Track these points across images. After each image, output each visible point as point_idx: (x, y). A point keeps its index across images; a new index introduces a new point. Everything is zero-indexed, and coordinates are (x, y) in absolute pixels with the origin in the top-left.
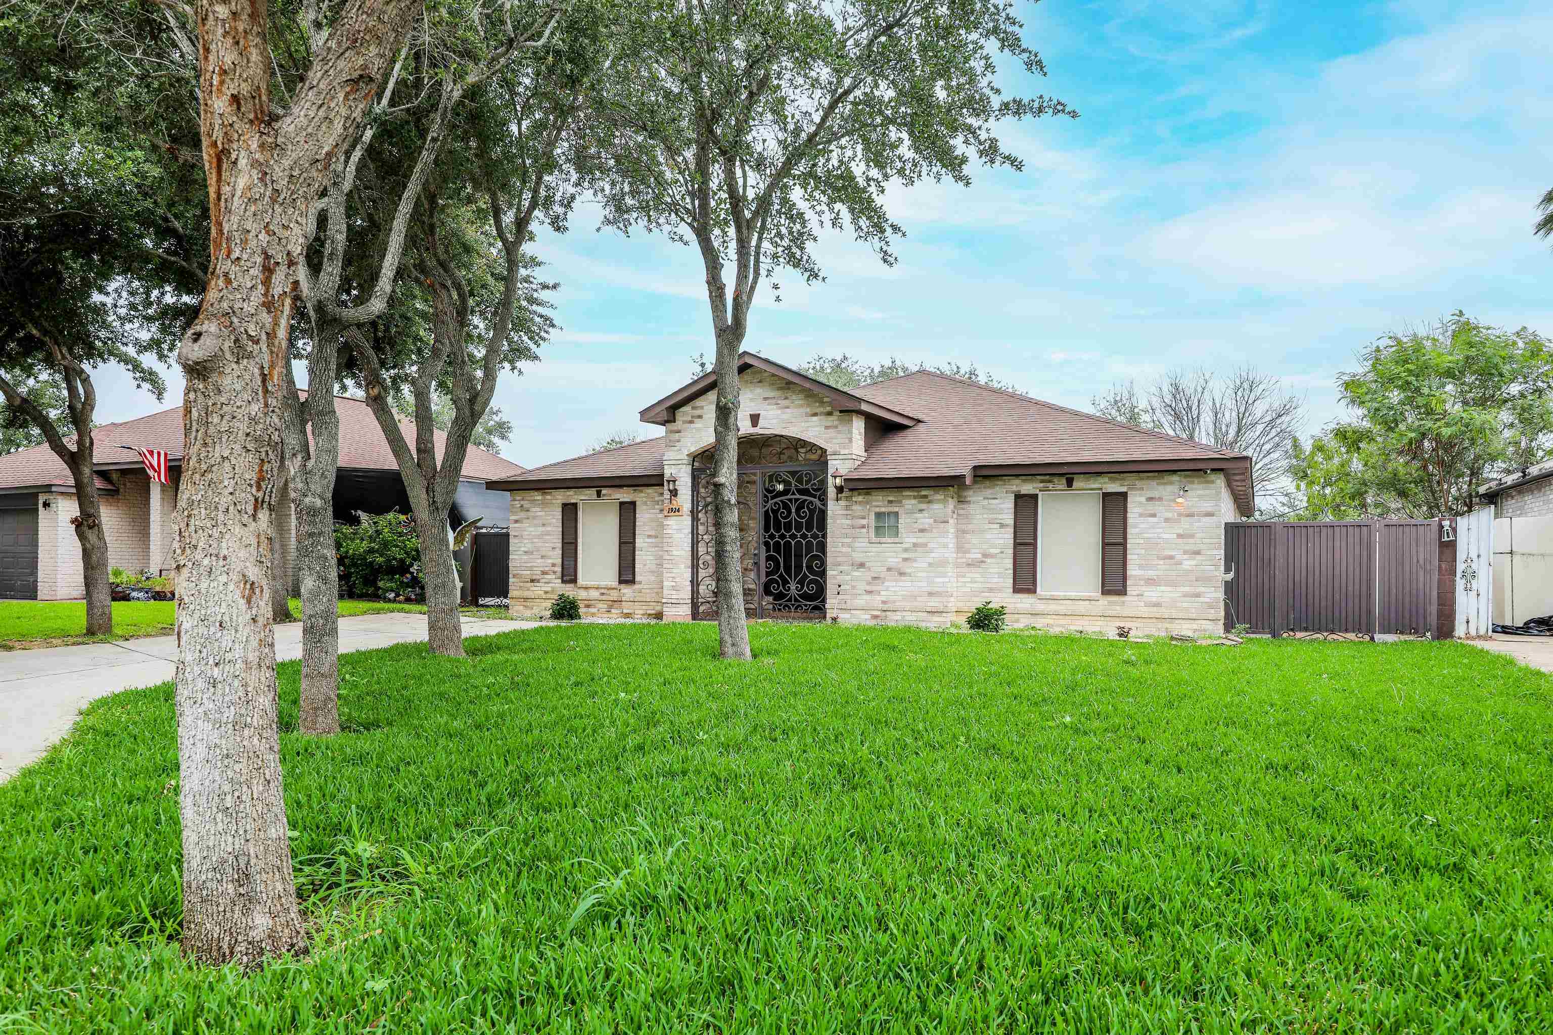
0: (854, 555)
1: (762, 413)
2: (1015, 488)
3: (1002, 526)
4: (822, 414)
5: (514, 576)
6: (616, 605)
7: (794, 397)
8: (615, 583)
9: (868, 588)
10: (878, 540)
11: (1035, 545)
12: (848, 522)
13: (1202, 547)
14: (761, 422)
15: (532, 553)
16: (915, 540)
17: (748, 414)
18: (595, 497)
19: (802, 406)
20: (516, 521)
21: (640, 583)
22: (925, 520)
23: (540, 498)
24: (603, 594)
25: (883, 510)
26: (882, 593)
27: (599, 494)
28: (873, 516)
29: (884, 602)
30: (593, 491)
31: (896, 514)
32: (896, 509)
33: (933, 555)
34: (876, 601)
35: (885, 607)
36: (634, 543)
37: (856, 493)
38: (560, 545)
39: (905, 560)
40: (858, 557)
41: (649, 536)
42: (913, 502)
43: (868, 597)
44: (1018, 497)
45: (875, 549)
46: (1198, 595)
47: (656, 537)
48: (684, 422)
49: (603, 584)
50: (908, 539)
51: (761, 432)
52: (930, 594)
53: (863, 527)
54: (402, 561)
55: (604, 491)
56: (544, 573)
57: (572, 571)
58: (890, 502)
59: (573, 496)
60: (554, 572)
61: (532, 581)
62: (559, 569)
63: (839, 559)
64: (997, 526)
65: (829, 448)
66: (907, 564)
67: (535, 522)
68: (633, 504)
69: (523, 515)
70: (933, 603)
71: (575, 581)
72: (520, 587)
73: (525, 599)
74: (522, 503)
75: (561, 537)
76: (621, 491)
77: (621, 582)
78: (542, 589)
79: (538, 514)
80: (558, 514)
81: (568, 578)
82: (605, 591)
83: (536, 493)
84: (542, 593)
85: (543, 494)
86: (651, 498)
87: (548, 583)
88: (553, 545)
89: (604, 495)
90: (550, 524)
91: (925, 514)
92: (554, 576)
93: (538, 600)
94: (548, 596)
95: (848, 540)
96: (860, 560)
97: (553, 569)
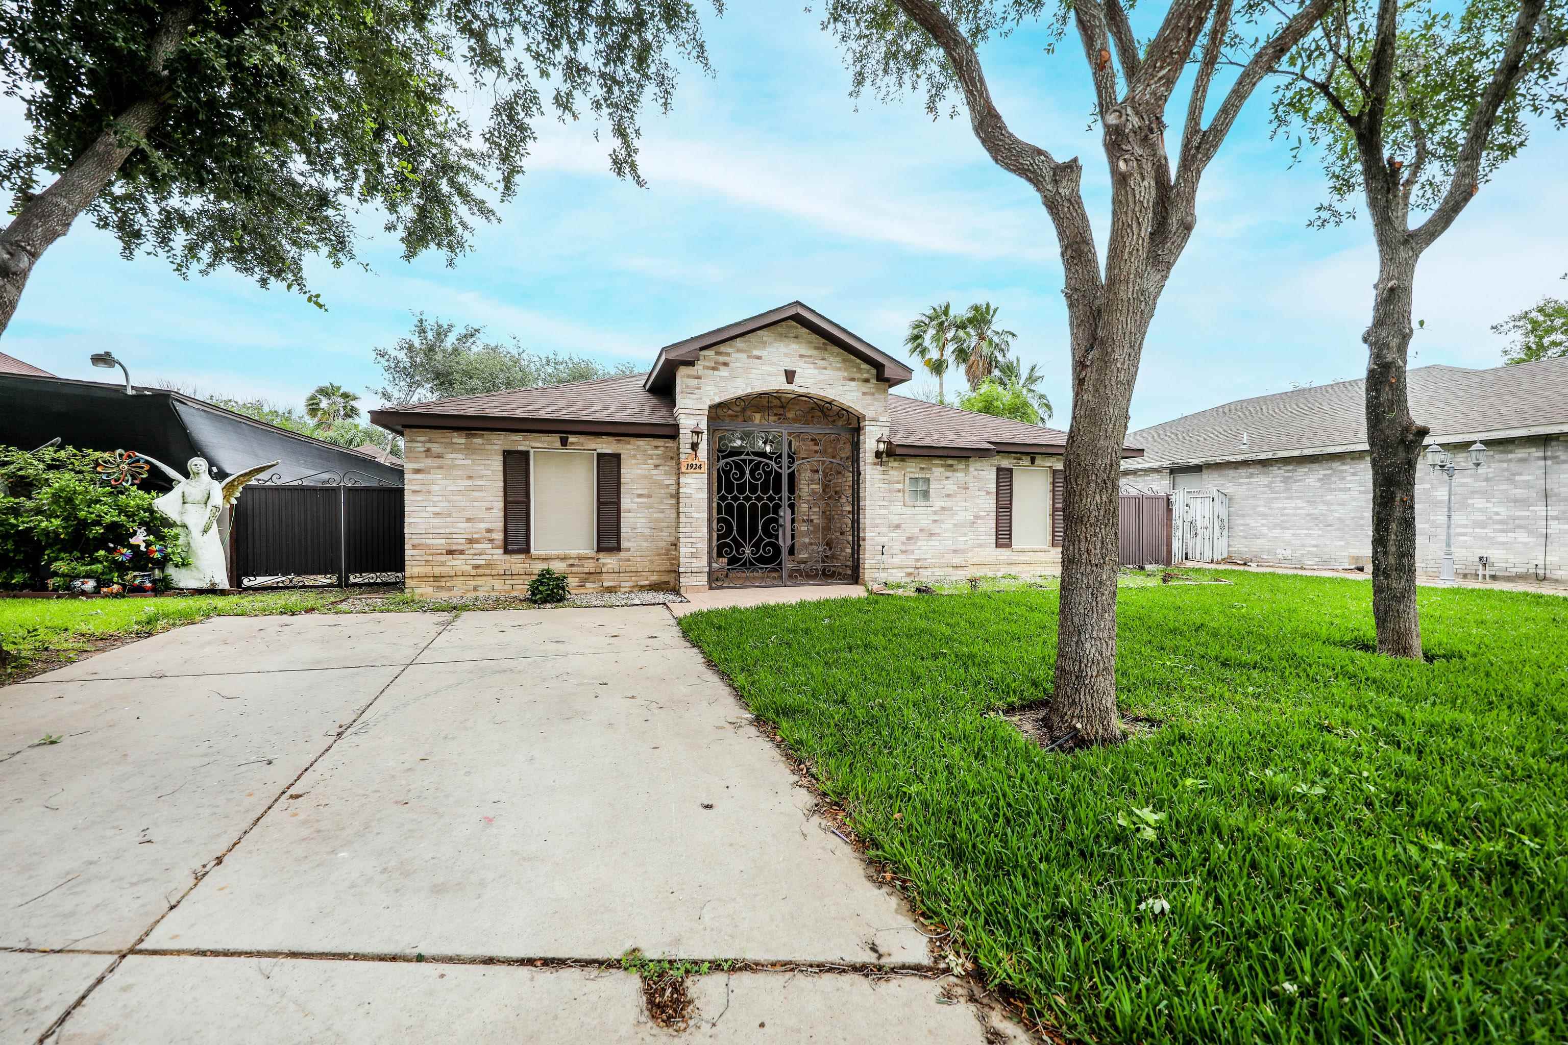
0: (891, 517)
1: (798, 370)
2: (996, 463)
3: (988, 493)
4: (858, 380)
5: (414, 547)
6: (592, 578)
7: (831, 359)
8: (591, 553)
9: (903, 548)
10: (911, 503)
11: (1011, 509)
12: (886, 486)
14: (797, 380)
15: (449, 514)
16: (942, 504)
17: (783, 369)
18: (558, 444)
19: (839, 369)
20: (417, 471)
21: (628, 550)
22: (950, 486)
23: (462, 441)
24: (572, 565)
25: (917, 476)
26: (916, 552)
27: (564, 442)
28: (907, 481)
29: (917, 560)
30: (555, 439)
31: (927, 480)
32: (928, 476)
33: (957, 517)
34: (910, 559)
35: (918, 564)
36: (618, 504)
37: (892, 459)
38: (501, 505)
39: (935, 521)
40: (895, 520)
41: (640, 496)
42: (942, 469)
43: (903, 556)
44: (999, 470)
45: (909, 512)
47: (649, 496)
48: (706, 368)
49: (574, 553)
50: (937, 502)
51: (797, 389)
52: (955, 551)
53: (899, 491)
54: (113, 527)
55: (571, 439)
56: (471, 541)
57: (521, 538)
58: (922, 469)
59: (519, 442)
60: (491, 540)
61: (450, 552)
62: (500, 536)
63: (877, 521)
64: (985, 493)
65: (869, 413)
66: (934, 525)
67: (455, 472)
68: (617, 457)
69: (429, 462)
70: (958, 559)
71: (526, 550)
72: (427, 561)
73: (436, 578)
74: (428, 445)
75: (502, 494)
76: (599, 439)
77: (600, 550)
78: (469, 562)
79: (458, 462)
80: (496, 465)
81: (515, 547)
82: (576, 562)
83: (455, 434)
84: (470, 568)
85: (467, 436)
86: (650, 452)
87: (480, 554)
88: (488, 505)
89: (572, 444)
90: (481, 477)
91: (950, 481)
92: (490, 546)
93: (462, 578)
94: (480, 571)
95: (885, 503)
96: (896, 522)
97: (488, 535)
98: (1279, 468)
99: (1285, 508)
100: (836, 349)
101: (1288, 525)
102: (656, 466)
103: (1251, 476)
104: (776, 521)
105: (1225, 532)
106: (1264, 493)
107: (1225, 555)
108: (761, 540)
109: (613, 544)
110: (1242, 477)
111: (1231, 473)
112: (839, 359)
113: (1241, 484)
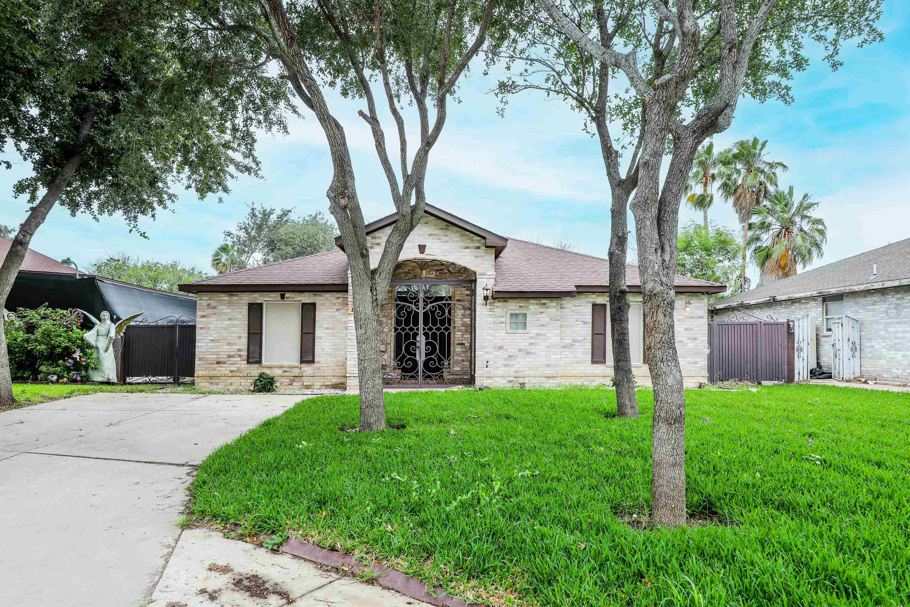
0: (496, 341)
1: (428, 245)
2: (592, 300)
3: (585, 323)
4: (472, 248)
5: (200, 359)
6: (297, 379)
7: (452, 235)
8: (297, 363)
9: (506, 363)
10: (512, 331)
11: (604, 335)
12: (491, 319)
13: (698, 335)
14: (427, 251)
15: (218, 341)
16: (538, 332)
17: (417, 244)
18: (279, 299)
19: (458, 241)
20: (203, 317)
21: (319, 362)
22: (544, 319)
23: (227, 298)
24: (285, 371)
25: (516, 312)
26: (515, 366)
27: (283, 297)
28: (508, 316)
29: (516, 372)
30: (277, 295)
31: (525, 315)
32: (525, 312)
33: (549, 341)
34: (511, 371)
35: (517, 375)
36: (314, 333)
37: (497, 301)
38: (246, 335)
39: (531, 344)
40: (499, 342)
41: (327, 328)
42: (537, 307)
43: (506, 369)
44: (594, 305)
45: (510, 337)
46: (696, 363)
47: (333, 329)
49: (286, 364)
50: (533, 330)
51: (427, 257)
52: (548, 366)
53: (502, 323)
54: (66, 348)
55: (287, 295)
56: (229, 356)
57: (257, 355)
58: (521, 307)
59: (258, 298)
60: (240, 356)
61: (218, 363)
62: (245, 353)
63: (485, 344)
64: (582, 323)
65: (478, 270)
66: (531, 347)
67: (222, 317)
68: (314, 305)
69: (209, 311)
70: (549, 372)
71: (259, 362)
72: (206, 368)
73: (211, 377)
74: (209, 302)
75: (247, 329)
76: (303, 295)
77: (302, 362)
78: (228, 369)
79: (224, 311)
80: (244, 311)
81: (253, 360)
82: (288, 369)
83: (223, 295)
84: (228, 372)
85: (229, 295)
86: (334, 301)
87: (234, 364)
88: (239, 335)
89: (287, 298)
90: (236, 319)
91: (544, 315)
92: (239, 359)
93: (224, 378)
94: (234, 374)
95: (492, 332)
96: (500, 345)
97: (239, 353)
98: (893, 297)
99: (897, 332)
100: (456, 229)
101: (899, 347)
102: (338, 310)
103: (874, 303)
104: (415, 344)
105: (858, 354)
106: (883, 318)
107: (857, 374)
108: (404, 356)
109: (311, 358)
110: (869, 305)
111: (862, 301)
112: (458, 235)
113: (869, 311)
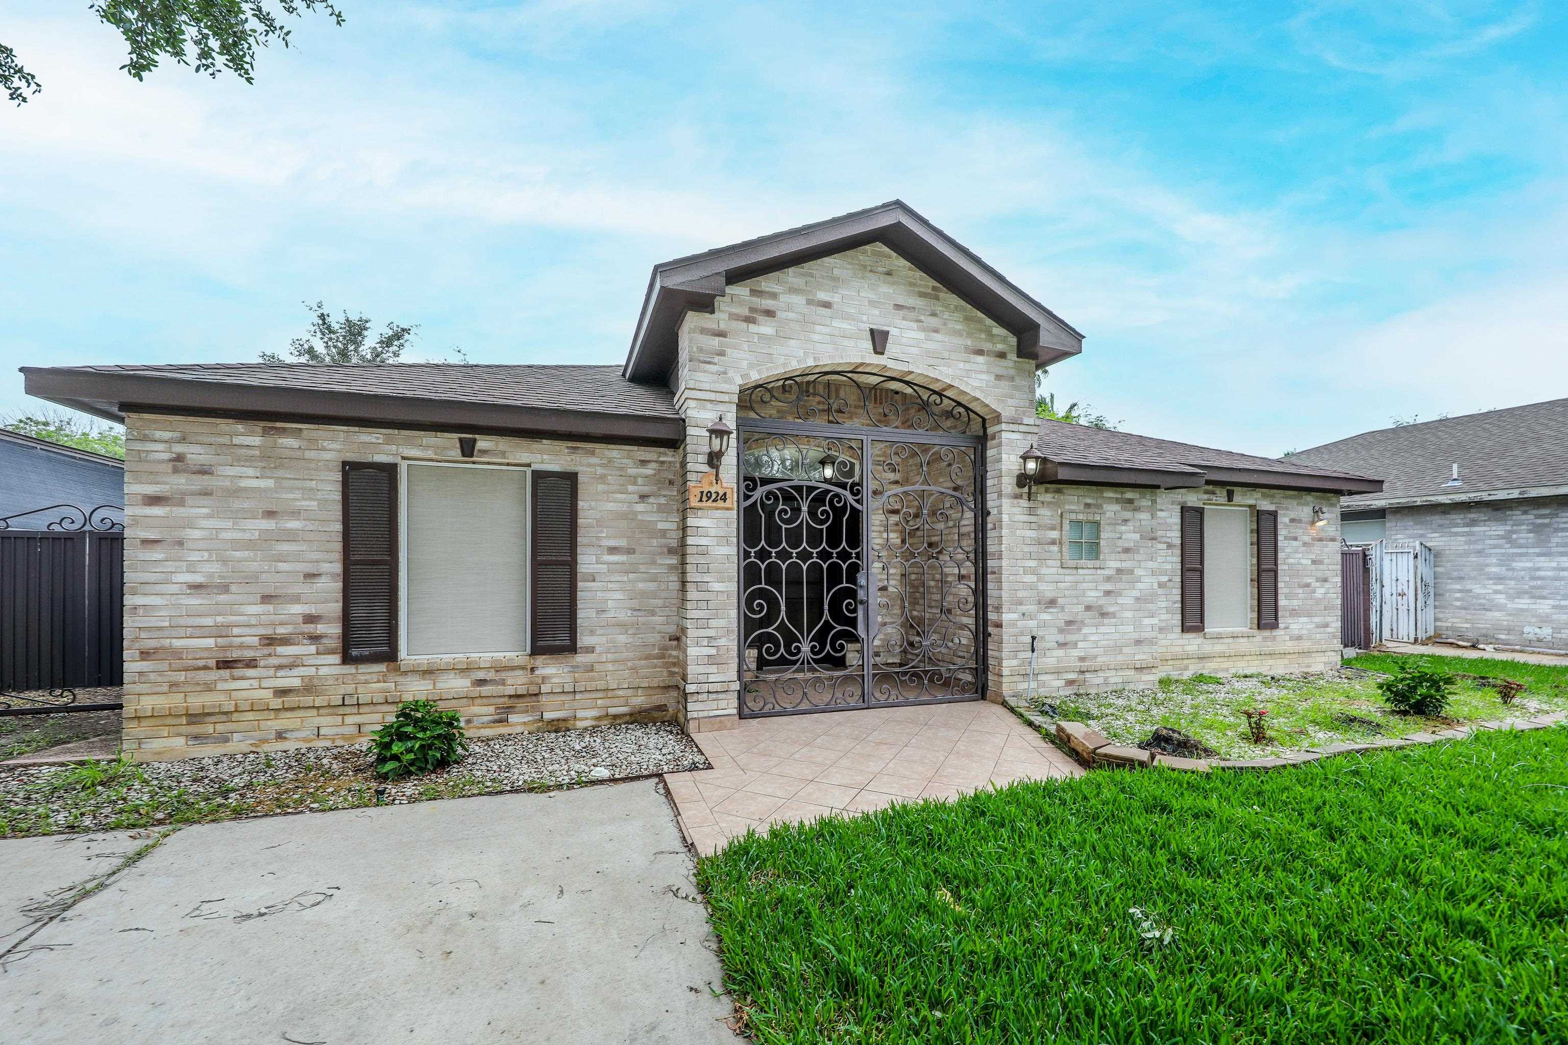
0: (1042, 587)
1: (893, 332)
2: (1180, 499)
3: (1171, 546)
4: (988, 353)
5: (145, 655)
6: (521, 704)
7: (946, 315)
8: (520, 657)
9: (1061, 638)
10: (1072, 563)
11: (1202, 572)
12: (1032, 534)
13: (1328, 573)
14: (890, 348)
15: (225, 588)
16: (1118, 565)
17: (867, 327)
18: (456, 453)
19: (958, 333)
20: (154, 500)
21: (591, 650)
22: (1130, 535)
23: (256, 441)
24: (482, 682)
25: (1081, 517)
26: (1080, 645)
27: (468, 449)
28: (1066, 526)
29: (1082, 659)
30: (452, 440)
31: (1097, 524)
32: (1097, 518)
33: (1139, 585)
34: (1072, 658)
35: (1084, 666)
36: (572, 565)
37: (1046, 488)
38: (338, 568)
39: (1108, 593)
40: (1048, 590)
41: (613, 550)
42: (1117, 507)
43: (1060, 653)
44: (1184, 511)
45: (1069, 578)
46: (1326, 626)
47: (630, 551)
48: (734, 317)
49: (486, 657)
50: (1111, 561)
51: (891, 364)
52: (1138, 642)
53: (1053, 543)
55: (483, 443)
56: (270, 641)
57: (379, 633)
58: (1088, 505)
59: (377, 445)
60: (314, 638)
61: (225, 664)
62: (334, 630)
63: (1021, 594)
64: (1164, 546)
65: (1006, 412)
66: (1111, 599)
67: (237, 504)
68: (571, 478)
69: (181, 481)
70: (1142, 656)
71: (390, 656)
72: (173, 685)
73: (194, 718)
74: (179, 448)
75: (339, 546)
76: (537, 445)
77: (536, 651)
78: (265, 684)
79: (244, 483)
80: (328, 489)
81: (366, 651)
82: (491, 675)
83: (240, 427)
84: (268, 694)
85: (266, 432)
86: (632, 471)
87: (291, 666)
88: (310, 568)
89: (484, 452)
90: (295, 514)
91: (1130, 527)
92: (313, 649)
93: (250, 716)
94: (291, 700)
95: (1032, 563)
96: (1049, 595)
97: (309, 628)
98: (1525, 513)
99: (1538, 569)
100: (954, 300)
101: (1545, 592)
102: (643, 497)
103: (1473, 523)
104: (852, 594)
105: (1431, 601)
106: (1495, 547)
107: (1431, 633)
108: (827, 627)
109: (563, 639)
110: (1457, 526)
111: (1437, 519)
112: (958, 316)
113: (1456, 534)
